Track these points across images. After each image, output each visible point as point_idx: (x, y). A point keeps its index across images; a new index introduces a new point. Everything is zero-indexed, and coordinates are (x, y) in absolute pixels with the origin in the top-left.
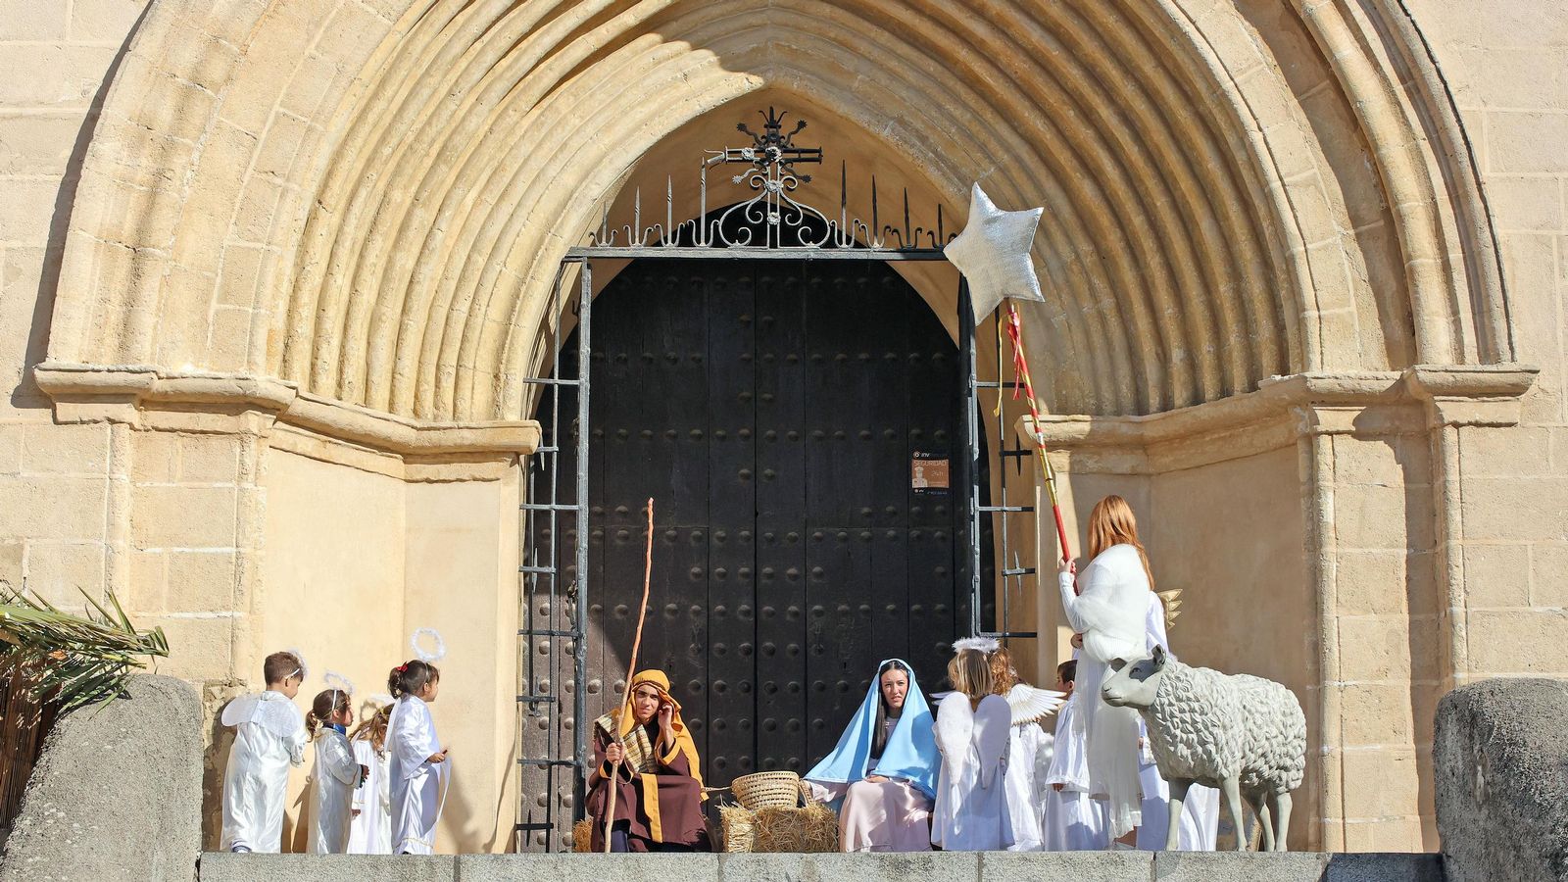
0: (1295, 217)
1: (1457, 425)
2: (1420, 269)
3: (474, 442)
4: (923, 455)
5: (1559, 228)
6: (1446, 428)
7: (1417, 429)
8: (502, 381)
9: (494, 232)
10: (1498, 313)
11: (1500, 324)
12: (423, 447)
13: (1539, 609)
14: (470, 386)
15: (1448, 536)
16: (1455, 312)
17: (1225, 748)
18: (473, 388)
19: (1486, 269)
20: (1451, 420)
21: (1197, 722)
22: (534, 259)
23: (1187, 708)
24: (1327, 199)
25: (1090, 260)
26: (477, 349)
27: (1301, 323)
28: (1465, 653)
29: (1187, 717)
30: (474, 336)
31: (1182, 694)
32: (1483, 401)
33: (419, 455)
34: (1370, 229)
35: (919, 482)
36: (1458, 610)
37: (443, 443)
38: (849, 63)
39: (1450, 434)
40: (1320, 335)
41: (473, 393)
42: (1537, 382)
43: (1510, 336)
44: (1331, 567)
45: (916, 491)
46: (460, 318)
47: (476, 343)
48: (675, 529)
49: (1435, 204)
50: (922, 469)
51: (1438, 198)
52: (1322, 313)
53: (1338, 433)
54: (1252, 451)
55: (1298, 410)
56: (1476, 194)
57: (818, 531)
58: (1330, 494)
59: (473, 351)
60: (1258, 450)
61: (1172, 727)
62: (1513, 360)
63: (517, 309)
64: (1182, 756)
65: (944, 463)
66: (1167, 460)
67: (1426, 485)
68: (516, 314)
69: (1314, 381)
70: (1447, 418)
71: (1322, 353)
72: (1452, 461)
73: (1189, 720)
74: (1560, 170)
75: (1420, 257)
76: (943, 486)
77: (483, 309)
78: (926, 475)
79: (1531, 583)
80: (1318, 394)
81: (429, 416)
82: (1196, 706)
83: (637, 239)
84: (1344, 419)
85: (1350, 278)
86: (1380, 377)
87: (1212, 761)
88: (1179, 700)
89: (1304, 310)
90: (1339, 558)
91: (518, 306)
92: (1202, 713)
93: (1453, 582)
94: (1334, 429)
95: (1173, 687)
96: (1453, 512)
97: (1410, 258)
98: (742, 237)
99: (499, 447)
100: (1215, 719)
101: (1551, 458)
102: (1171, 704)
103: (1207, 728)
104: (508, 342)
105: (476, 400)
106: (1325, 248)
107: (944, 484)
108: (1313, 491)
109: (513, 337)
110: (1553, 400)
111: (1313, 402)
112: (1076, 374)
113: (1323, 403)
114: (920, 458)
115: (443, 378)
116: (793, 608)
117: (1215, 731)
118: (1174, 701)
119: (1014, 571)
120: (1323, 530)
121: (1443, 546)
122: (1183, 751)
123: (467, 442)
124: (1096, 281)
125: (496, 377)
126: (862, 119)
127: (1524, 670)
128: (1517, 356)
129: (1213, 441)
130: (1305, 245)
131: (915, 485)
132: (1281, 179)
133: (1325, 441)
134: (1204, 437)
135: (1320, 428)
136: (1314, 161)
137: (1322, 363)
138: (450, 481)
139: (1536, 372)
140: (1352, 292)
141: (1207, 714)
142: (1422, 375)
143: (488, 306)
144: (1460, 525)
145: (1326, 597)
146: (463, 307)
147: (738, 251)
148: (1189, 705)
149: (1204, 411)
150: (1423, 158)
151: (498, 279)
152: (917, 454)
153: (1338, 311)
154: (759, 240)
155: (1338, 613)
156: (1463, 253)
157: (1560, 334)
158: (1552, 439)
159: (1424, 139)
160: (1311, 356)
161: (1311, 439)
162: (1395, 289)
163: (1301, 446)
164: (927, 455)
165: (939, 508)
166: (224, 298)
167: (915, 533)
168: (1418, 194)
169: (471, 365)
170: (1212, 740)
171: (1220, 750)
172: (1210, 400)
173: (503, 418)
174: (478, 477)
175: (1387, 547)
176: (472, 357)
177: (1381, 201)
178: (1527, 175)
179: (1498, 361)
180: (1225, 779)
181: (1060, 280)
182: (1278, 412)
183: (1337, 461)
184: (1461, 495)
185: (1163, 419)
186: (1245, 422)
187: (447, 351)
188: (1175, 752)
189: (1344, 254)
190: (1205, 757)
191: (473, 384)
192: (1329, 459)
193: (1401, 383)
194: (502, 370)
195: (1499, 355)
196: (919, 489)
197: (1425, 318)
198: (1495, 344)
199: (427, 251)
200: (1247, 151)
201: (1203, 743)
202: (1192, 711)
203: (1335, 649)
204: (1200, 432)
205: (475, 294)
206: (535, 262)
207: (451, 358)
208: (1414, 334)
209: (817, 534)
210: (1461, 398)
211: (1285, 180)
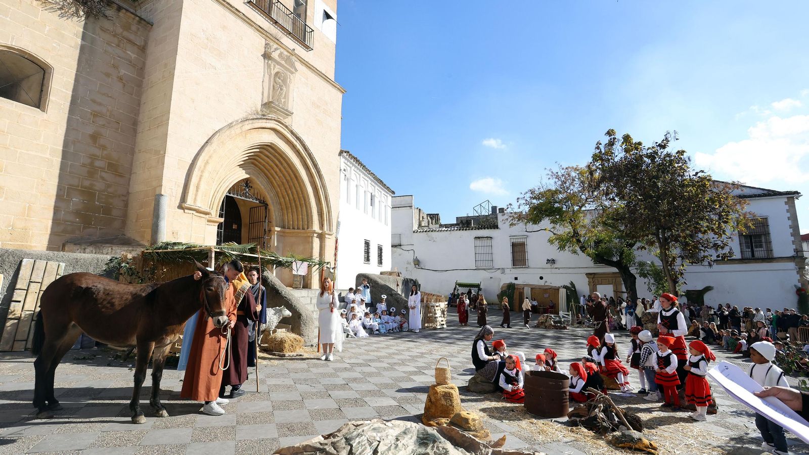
0: (313, 210)
3: (214, 220)
7: (322, 238)
10: (331, 226)
16: (327, 225)
20: (325, 237)
35: (234, 228)
37: (212, 220)
38: (260, 176)
40: (314, 225)
41: (213, 213)
52: (314, 222)
53: (315, 237)
54: (301, 236)
55: (311, 233)
58: (313, 244)
62: (332, 231)
67: (322, 244)
72: (324, 242)
77: (216, 200)
78: (235, 227)
84: (316, 235)
85: (317, 218)
89: (312, 222)
91: (220, 200)
93: (325, 255)
96: (324, 246)
106: (315, 215)
108: (311, 243)
111: (313, 233)
112: (278, 222)
113: (315, 233)
120: (313, 247)
121: (324, 251)
126: (260, 184)
129: (295, 234)
133: (313, 237)
137: (314, 228)
138: (210, 225)
140: (317, 220)
142: (323, 232)
147: (243, 198)
149: (295, 230)
153: (316, 223)
156: (328, 216)
160: (312, 227)
162: (322, 221)
163: (310, 238)
166: (205, 196)
169: (214, 209)
174: (214, 225)
175: (318, 249)
182: (307, 233)
183: (314, 240)
191: (214, 211)
197: (324, 225)
198: (331, 229)
206: (222, 194)
208: (323, 227)
210: (328, 235)
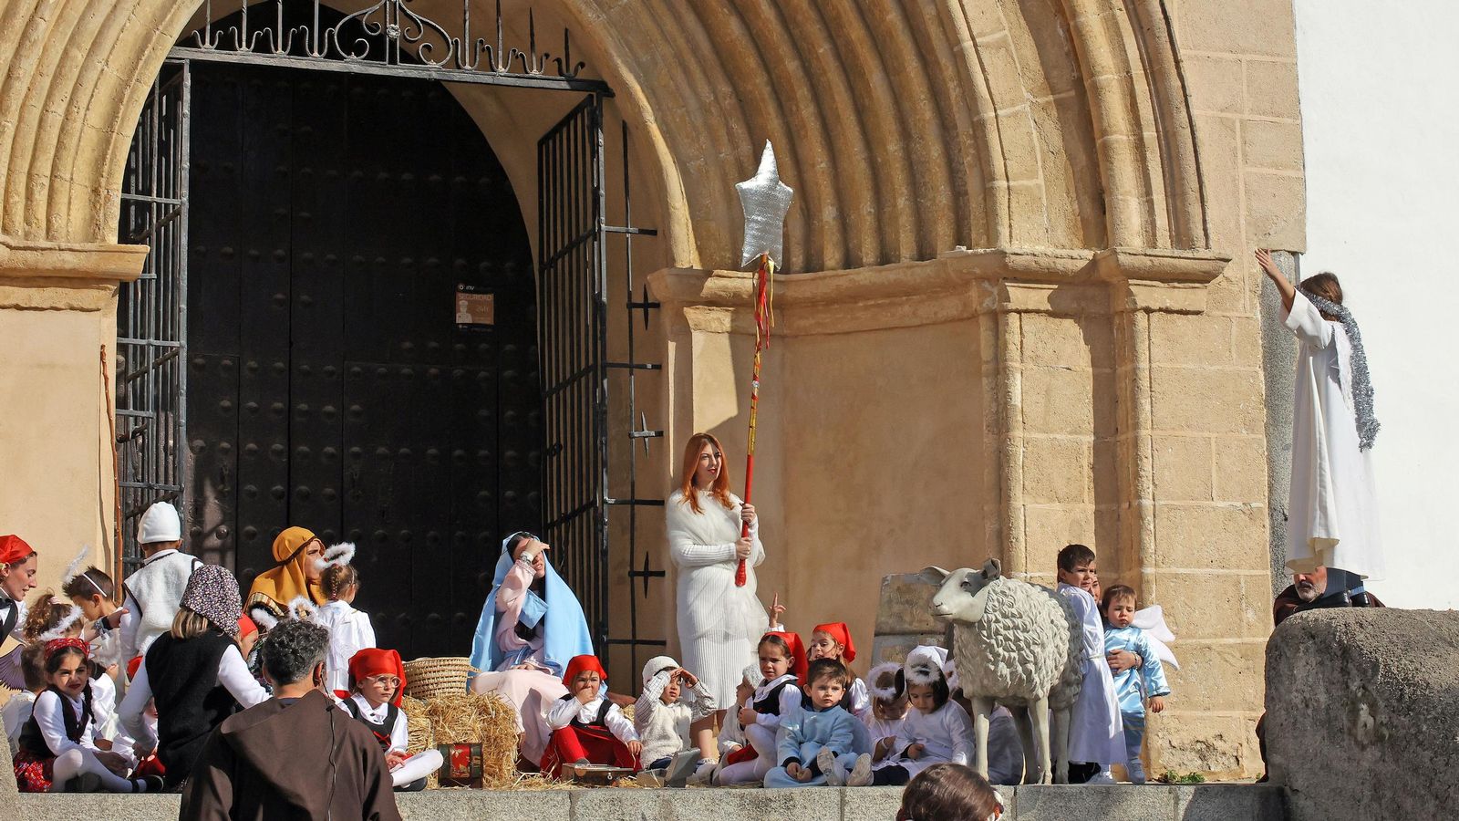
0: (987, 80)
1: (1148, 311)
2: (1116, 145)
3: (77, 267)
4: (467, 288)
5: (1242, 112)
6: (1137, 313)
7: (1102, 312)
8: (103, 196)
9: (94, 24)
10: (1193, 196)
11: (1195, 210)
12: (15, 269)
13: (1221, 504)
14: (66, 200)
15: (1136, 426)
16: (1148, 192)
17: (1043, 668)
18: (70, 203)
19: (1181, 151)
20: (1144, 305)
21: (1020, 640)
22: (139, 59)
23: (1011, 626)
24: (1018, 65)
25: (729, 102)
26: (75, 159)
27: (988, 193)
28: (1153, 547)
29: (1010, 634)
30: (71, 143)
31: (1006, 609)
32: (1174, 287)
33: (8, 277)
34: (1062, 99)
35: (463, 317)
36: (1147, 502)
37: (40, 266)
39: (1141, 318)
40: (1009, 207)
41: (69, 209)
42: (1229, 270)
43: (1204, 221)
44: (1019, 452)
45: (460, 326)
46: (55, 119)
47: (73, 151)
48: (203, 357)
49: (1131, 78)
50: (466, 303)
51: (1133, 72)
52: (1012, 183)
53: (1027, 311)
54: (916, 322)
55: (986, 285)
56: (1174, 71)
57: (357, 366)
58: (1018, 376)
59: (70, 160)
60: (924, 322)
61: (995, 646)
62: (1207, 247)
63: (120, 115)
64: (1001, 676)
65: (489, 298)
66: (803, 323)
67: (1108, 370)
68: (119, 120)
69: (1013, 257)
70: (1141, 304)
71: (1010, 226)
72: (1142, 347)
73: (1012, 638)
74: (1243, 51)
75: (1115, 132)
76: (487, 322)
77: (82, 112)
79: (1214, 475)
80: (1015, 270)
81: (20, 233)
82: (1018, 622)
83: (244, 44)
84: (1038, 297)
85: (1038, 149)
86: (1075, 256)
87: (1030, 680)
88: (1005, 616)
89: (993, 179)
90: (1026, 442)
91: (121, 112)
92: (1025, 630)
93: (1142, 473)
94: (1023, 307)
95: (999, 602)
96: (1143, 401)
97: (1104, 133)
98: (359, 50)
99: (104, 273)
100: (1035, 636)
101: (1233, 349)
102: (997, 621)
103: (1028, 646)
104: (110, 152)
105: (72, 218)
106: (1015, 115)
107: (489, 320)
108: (1000, 370)
109: (115, 147)
110: (1235, 289)
111: (1004, 278)
112: (713, 225)
113: (1015, 280)
114: (465, 291)
115: (37, 189)
116: (330, 449)
117: (1037, 649)
118: (1000, 618)
119: (642, 434)
120: (1011, 413)
121: (1130, 435)
122: (1004, 669)
123: (67, 266)
124: (735, 126)
125: (96, 191)
127: (1207, 566)
128: (1211, 243)
129: (866, 308)
130: (995, 111)
131: (459, 321)
132: (973, 39)
133: (1013, 318)
134: (856, 302)
135: (1011, 306)
136: (1005, 24)
137: (1011, 236)
138: (42, 309)
139: (1228, 261)
140: (1040, 164)
141: (1028, 632)
142: (1122, 258)
143: (88, 109)
144: (1149, 414)
145: (1013, 484)
146: (59, 108)
147: (353, 64)
148: (1013, 622)
149: (864, 276)
150: (1119, 28)
151: (99, 79)
152: (461, 287)
153: (1025, 182)
154: (376, 55)
155: (1024, 501)
156: (1157, 131)
157: (1242, 222)
158: (1234, 329)
159: (1120, 10)
160: (1000, 228)
161: (997, 318)
162: (1084, 163)
164: (472, 288)
165: (483, 346)
167: (458, 372)
168: (1112, 67)
169: (68, 177)
170: (1032, 659)
171: (1038, 669)
172: (869, 265)
173: (103, 240)
174: (76, 306)
175: (1070, 433)
176: (69, 167)
177: (1073, 71)
178: (1214, 55)
179: (1191, 247)
180: (1040, 699)
181: (699, 122)
182: (953, 285)
183: (1024, 340)
184: (1151, 383)
185: (813, 280)
186: (908, 291)
187: (41, 158)
188: (995, 672)
189: (1032, 122)
190: (1024, 677)
191: (70, 198)
192: (1017, 338)
193: (1094, 263)
194: (103, 184)
195: (1193, 240)
196: (463, 324)
197: (1120, 197)
198: (1189, 229)
199: (27, 43)
200: (936, 5)
201: (1024, 662)
202: (1016, 627)
203: (1022, 538)
204: (854, 297)
205: (73, 93)
206: (141, 63)
207: (44, 167)
208: (1104, 213)
209: (356, 369)
210: (1154, 283)
211: (978, 40)
